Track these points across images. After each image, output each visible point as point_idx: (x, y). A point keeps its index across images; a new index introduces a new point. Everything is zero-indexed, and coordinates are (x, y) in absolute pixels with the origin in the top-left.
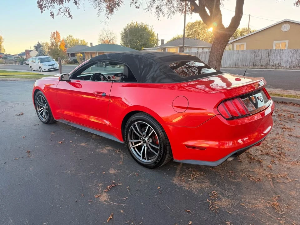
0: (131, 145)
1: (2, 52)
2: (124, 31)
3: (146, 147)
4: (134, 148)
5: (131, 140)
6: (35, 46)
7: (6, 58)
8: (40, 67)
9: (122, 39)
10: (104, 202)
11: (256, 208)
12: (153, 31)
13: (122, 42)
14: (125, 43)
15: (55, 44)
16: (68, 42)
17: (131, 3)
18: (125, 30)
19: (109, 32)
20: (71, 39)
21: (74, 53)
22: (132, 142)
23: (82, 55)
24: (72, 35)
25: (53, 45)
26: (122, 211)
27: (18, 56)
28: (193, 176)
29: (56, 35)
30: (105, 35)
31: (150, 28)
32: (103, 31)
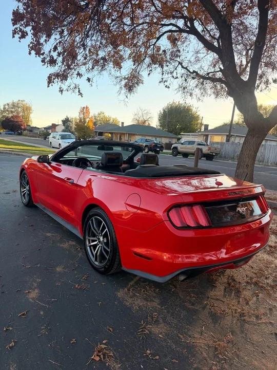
0: (87, 243)
1: (29, 124)
2: (162, 112)
3: (100, 248)
4: (90, 246)
5: (89, 236)
6: (62, 121)
7: (31, 131)
8: (60, 144)
9: (159, 120)
10: (31, 300)
11: (194, 344)
12: (198, 114)
13: (158, 124)
14: (162, 124)
15: (83, 120)
16: (98, 119)
17: (160, 82)
18: (164, 110)
19: (146, 112)
20: (102, 115)
21: (102, 132)
22: (89, 240)
23: (110, 135)
24: (103, 111)
25: (80, 121)
26: (42, 313)
27: (43, 129)
28: (144, 291)
29: (85, 110)
30: (140, 114)
31: (194, 110)
32: (139, 109)
